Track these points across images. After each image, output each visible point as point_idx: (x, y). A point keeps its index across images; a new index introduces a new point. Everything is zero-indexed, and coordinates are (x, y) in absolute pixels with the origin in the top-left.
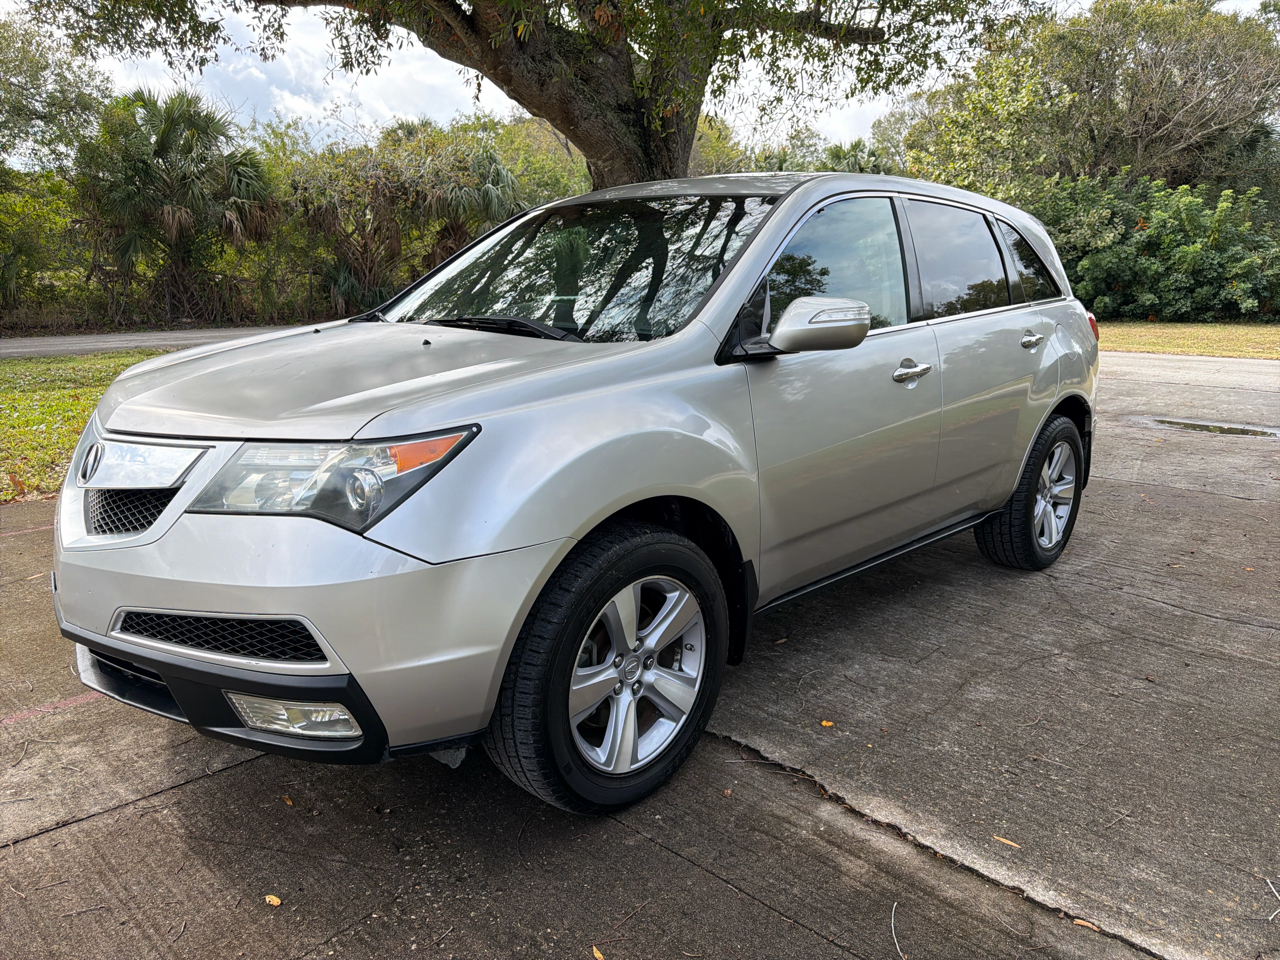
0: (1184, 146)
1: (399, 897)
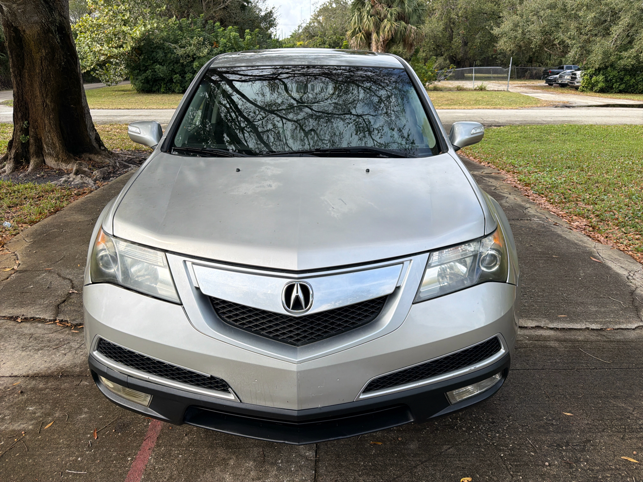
0: (223, 6)
1: (493, 443)
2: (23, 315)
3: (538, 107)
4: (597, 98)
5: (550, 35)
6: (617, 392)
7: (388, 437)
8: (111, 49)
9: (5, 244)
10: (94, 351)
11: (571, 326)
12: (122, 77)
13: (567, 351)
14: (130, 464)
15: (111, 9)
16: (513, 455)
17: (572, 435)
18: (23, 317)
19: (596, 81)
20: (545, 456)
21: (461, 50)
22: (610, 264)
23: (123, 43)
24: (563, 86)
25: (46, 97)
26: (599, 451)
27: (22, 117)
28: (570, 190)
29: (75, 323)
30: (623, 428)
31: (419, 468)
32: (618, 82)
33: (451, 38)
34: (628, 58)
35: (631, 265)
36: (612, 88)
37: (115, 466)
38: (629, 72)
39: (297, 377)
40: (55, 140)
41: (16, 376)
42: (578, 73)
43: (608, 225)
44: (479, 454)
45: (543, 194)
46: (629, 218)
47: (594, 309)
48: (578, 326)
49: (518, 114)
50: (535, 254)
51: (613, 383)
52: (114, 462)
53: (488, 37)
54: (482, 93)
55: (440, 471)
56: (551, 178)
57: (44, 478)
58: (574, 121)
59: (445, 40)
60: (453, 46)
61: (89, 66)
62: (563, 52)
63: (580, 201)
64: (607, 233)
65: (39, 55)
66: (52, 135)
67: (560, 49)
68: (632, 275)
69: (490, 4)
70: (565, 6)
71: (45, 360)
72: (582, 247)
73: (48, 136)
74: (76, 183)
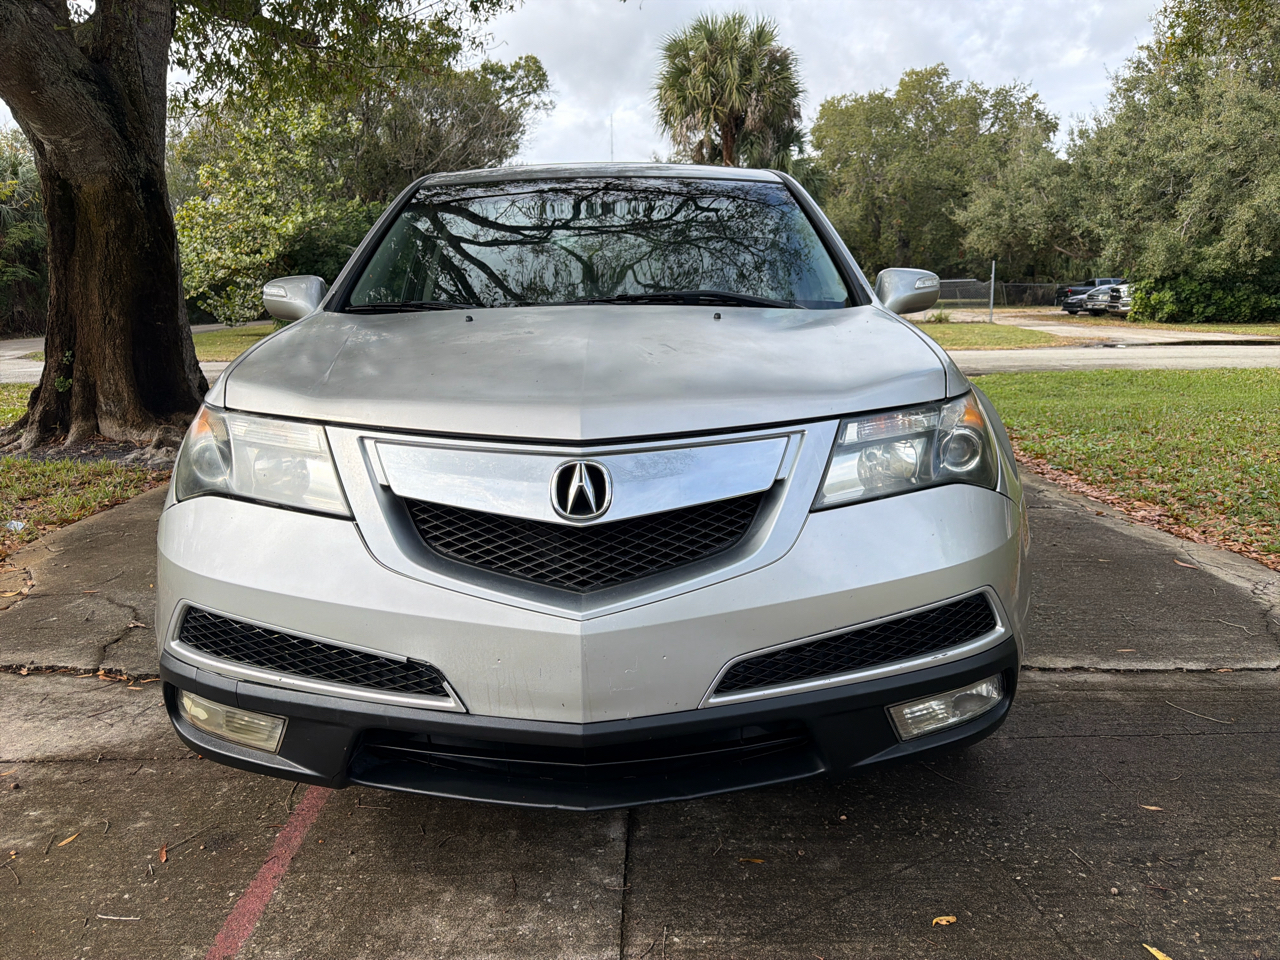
1: (999, 859)
2: (32, 663)
3: (1051, 347)
4: (1165, 332)
5: (1064, 221)
6: (1253, 770)
7: (777, 851)
8: (239, 256)
9: (8, 555)
10: (173, 640)
11: (1145, 666)
12: (256, 310)
13: (1141, 706)
14: (233, 903)
15: (243, 187)
16: (1040, 878)
17: (1163, 843)
18: (32, 667)
19: (1160, 302)
20: (1109, 878)
21: (897, 254)
22: (1214, 571)
23: (261, 244)
24: (1097, 313)
25: (111, 306)
26: (1224, 869)
27: (62, 343)
28: (1125, 462)
29: (135, 673)
30: (1270, 829)
31: (844, 902)
32: (1202, 302)
33: (877, 233)
34: (1214, 258)
35: (1258, 573)
36: (1191, 314)
37: (201, 907)
38: (1221, 284)
39: (582, 649)
40: (123, 385)
41: (8, 762)
42: (1124, 288)
43: (1205, 513)
44: (970, 876)
45: (1071, 469)
46: (1246, 501)
47: (1188, 639)
48: (1160, 666)
49: (1013, 356)
50: (1062, 556)
51: (1242, 756)
52: (200, 900)
53: (947, 231)
54: (941, 327)
55: (888, 907)
56: (1085, 444)
57: (50, 929)
58: (1122, 365)
59: (865, 237)
60: (881, 247)
61: (196, 289)
62: (1090, 250)
63: (1144, 478)
64: (1205, 527)
65: (102, 228)
66: (117, 377)
67: (1084, 246)
68: (1261, 588)
69: (945, 172)
70: (1087, 169)
71: (70, 734)
72: (1156, 545)
73: (108, 380)
74: (156, 462)
